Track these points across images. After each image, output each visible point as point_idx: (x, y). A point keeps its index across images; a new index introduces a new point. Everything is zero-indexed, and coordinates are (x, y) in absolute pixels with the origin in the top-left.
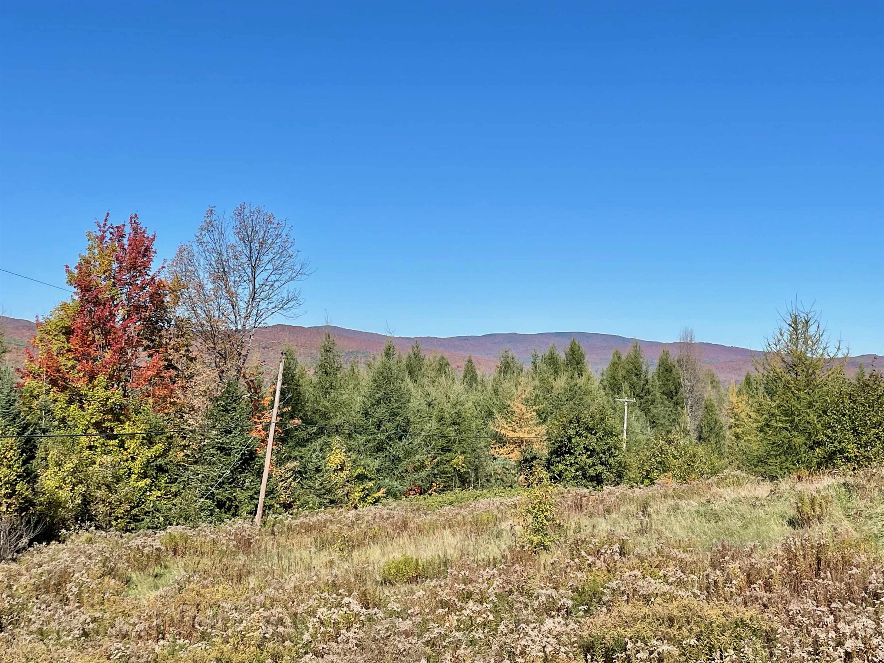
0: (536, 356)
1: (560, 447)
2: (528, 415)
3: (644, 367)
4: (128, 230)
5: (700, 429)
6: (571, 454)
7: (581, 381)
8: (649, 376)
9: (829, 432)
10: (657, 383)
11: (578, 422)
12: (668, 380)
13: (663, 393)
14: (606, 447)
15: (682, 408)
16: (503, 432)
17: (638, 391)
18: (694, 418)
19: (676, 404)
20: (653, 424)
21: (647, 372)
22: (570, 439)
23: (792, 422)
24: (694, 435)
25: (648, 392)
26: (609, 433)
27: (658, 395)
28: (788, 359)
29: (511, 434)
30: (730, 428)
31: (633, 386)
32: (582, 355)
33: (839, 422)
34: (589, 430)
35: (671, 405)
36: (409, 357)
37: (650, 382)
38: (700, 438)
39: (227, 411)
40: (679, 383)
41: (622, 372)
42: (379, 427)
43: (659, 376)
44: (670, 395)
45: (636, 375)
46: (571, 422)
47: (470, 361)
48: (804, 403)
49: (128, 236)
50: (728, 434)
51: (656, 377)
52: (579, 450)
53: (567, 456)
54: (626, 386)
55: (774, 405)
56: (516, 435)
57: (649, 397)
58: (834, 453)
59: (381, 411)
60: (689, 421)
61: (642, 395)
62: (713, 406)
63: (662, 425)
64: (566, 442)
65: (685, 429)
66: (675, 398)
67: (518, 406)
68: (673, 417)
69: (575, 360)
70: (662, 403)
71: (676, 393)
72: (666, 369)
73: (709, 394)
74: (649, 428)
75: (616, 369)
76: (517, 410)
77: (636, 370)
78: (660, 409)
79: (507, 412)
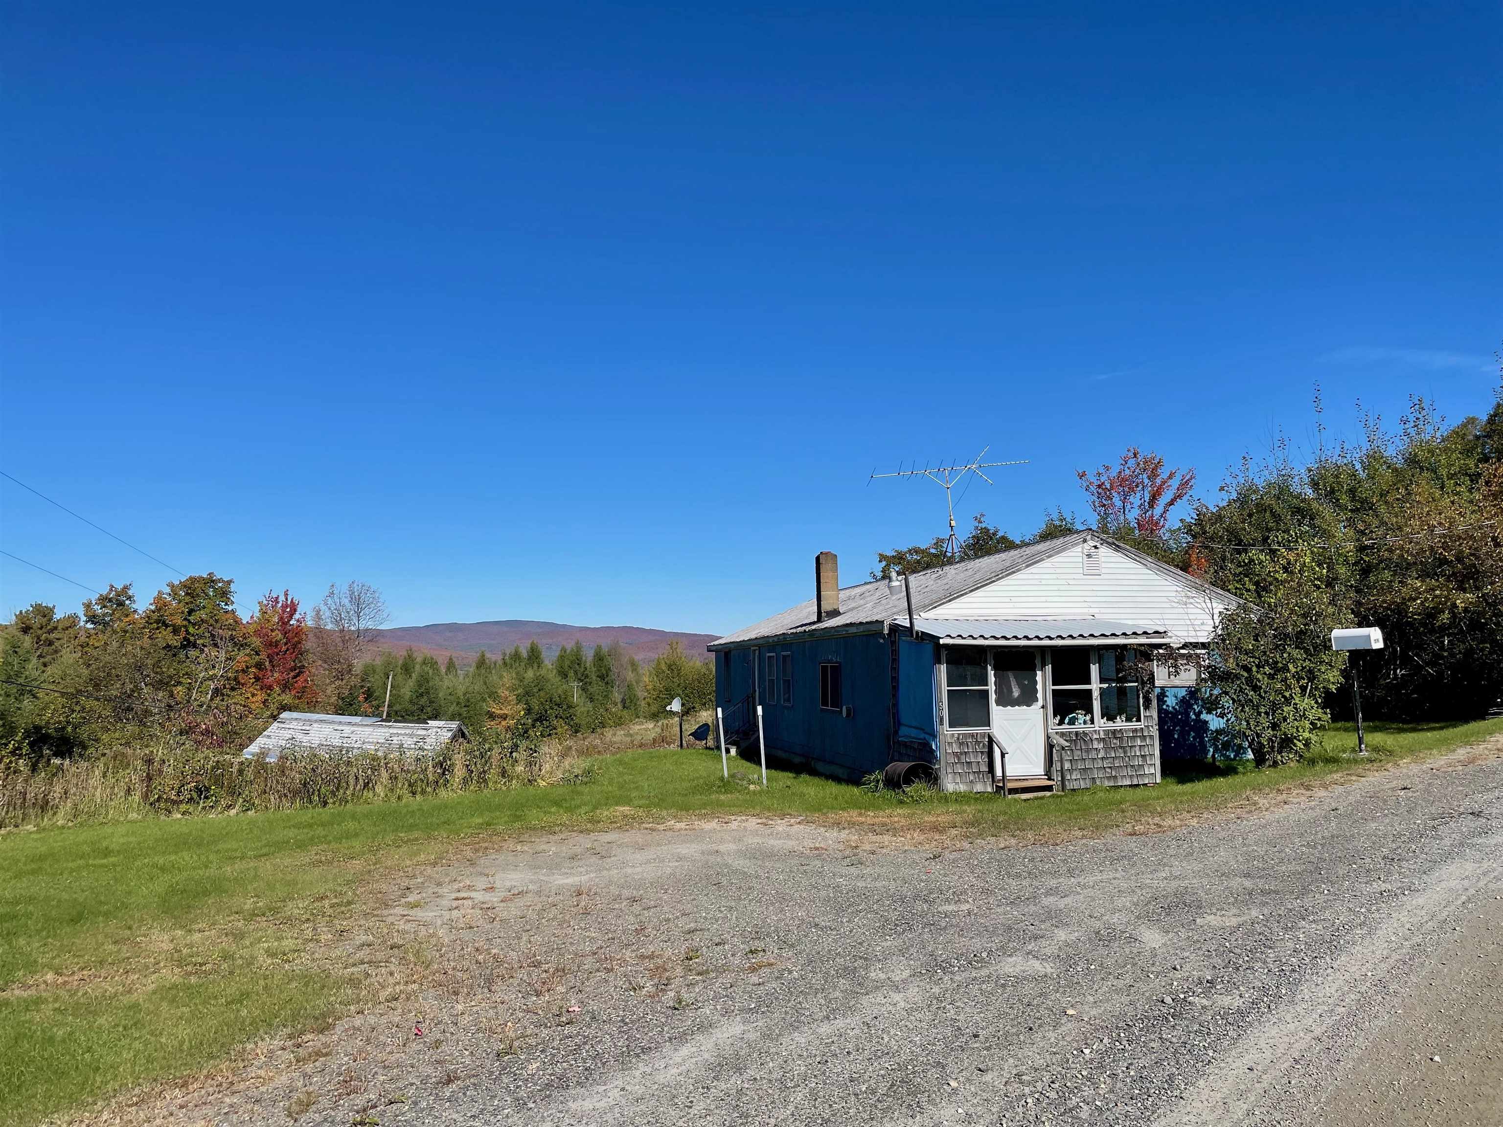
0: (505, 654)
1: (541, 717)
2: (511, 698)
3: (584, 658)
4: (282, 598)
5: (623, 701)
6: (547, 720)
7: (543, 672)
8: (588, 665)
9: (687, 698)
10: (594, 669)
11: (551, 701)
12: (601, 667)
13: (598, 676)
14: (568, 715)
15: (612, 687)
16: (493, 710)
17: (580, 676)
18: (619, 692)
19: (607, 683)
20: (592, 700)
21: (586, 662)
22: (546, 711)
23: (670, 694)
24: (620, 706)
25: (587, 676)
26: (570, 707)
27: (594, 678)
28: (668, 662)
29: (498, 712)
30: (644, 699)
31: (576, 672)
32: (539, 653)
33: (692, 693)
34: (558, 705)
35: (604, 684)
36: (405, 658)
37: (588, 669)
38: (624, 707)
39: (351, 705)
40: (609, 669)
41: (567, 663)
42: (422, 710)
43: (594, 665)
44: (602, 677)
45: (578, 664)
46: (547, 701)
47: (451, 659)
48: (676, 684)
49: (281, 602)
50: (643, 703)
51: (592, 665)
52: (553, 718)
53: (544, 722)
54: (571, 674)
55: (661, 686)
56: (502, 712)
57: (588, 680)
58: (689, 709)
59: (423, 701)
60: (617, 696)
61: (583, 679)
62: (632, 685)
63: (597, 699)
64: (544, 713)
65: (615, 701)
66: (606, 679)
67: (503, 693)
68: (604, 693)
69: (534, 656)
70: (597, 684)
71: (607, 676)
72: (599, 658)
73: (630, 676)
74: (589, 703)
75: (563, 660)
76: (503, 695)
77: (577, 660)
78: (596, 688)
79: (494, 695)
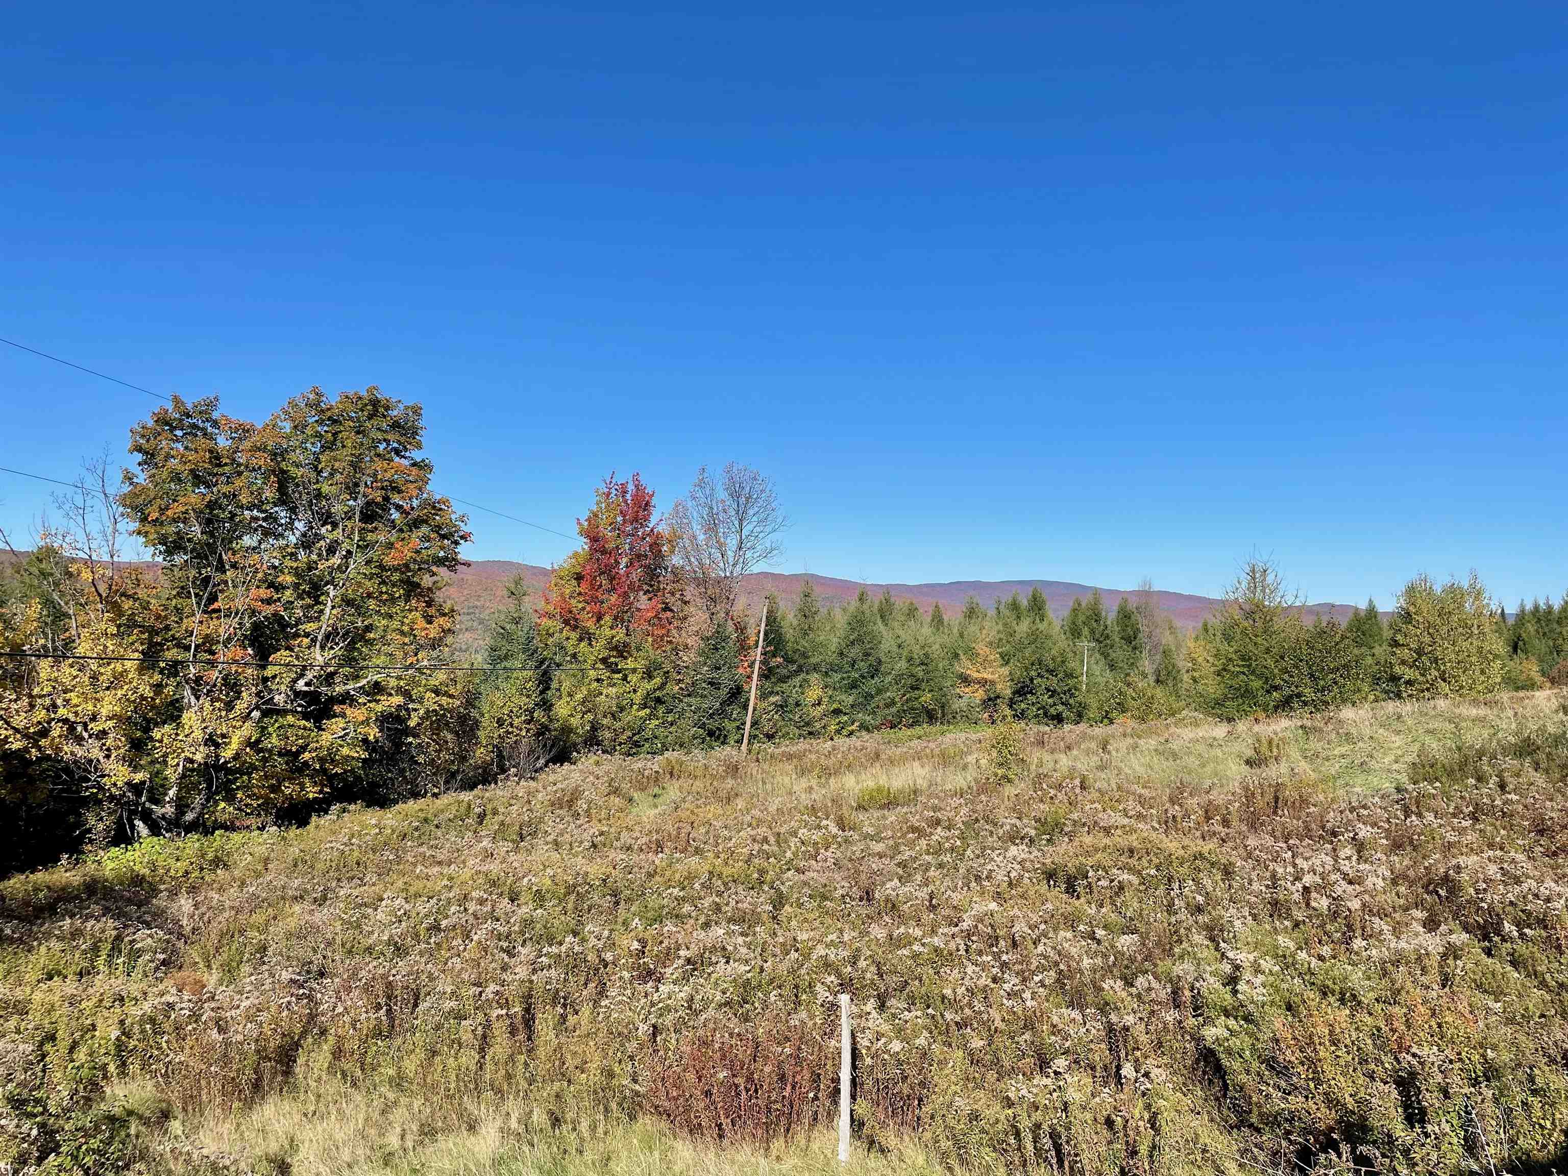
0: (999, 602)
1: (1022, 687)
2: (992, 657)
3: (1103, 614)
4: (631, 487)
5: (1158, 673)
6: (1033, 694)
7: (1042, 626)
8: (1109, 623)
9: (1286, 676)
10: (1117, 629)
11: (1040, 664)
12: (1126, 626)
13: (1122, 638)
14: (1066, 688)
15: (1141, 652)
16: (968, 672)
17: (1097, 636)
18: (1152, 662)
19: (1135, 648)
20: (1112, 667)
21: (1106, 618)
22: (1032, 680)
23: (1249, 666)
24: (1152, 679)
25: (1107, 637)
26: (1069, 675)
27: (1117, 640)
28: (1246, 607)
29: (975, 675)
30: (1188, 671)
31: (1092, 632)
32: (1043, 602)
33: (1296, 667)
34: (1051, 672)
35: (1130, 649)
36: (881, 602)
37: (1109, 628)
38: (1158, 681)
39: (717, 649)
40: (1138, 629)
41: (1081, 618)
42: (853, 666)
43: (1118, 622)
44: (1129, 640)
45: (1096, 621)
46: (1033, 664)
47: (937, 607)
48: (1262, 648)
49: (630, 492)
51: (1115, 623)
52: (1040, 690)
53: (1028, 696)
54: (1086, 631)
56: (981, 675)
57: (1108, 642)
59: (855, 652)
60: (1147, 665)
61: (1102, 640)
62: (1170, 650)
63: (1121, 668)
64: (1028, 683)
65: (1143, 672)
66: (1133, 643)
67: (982, 649)
68: (1132, 661)
69: (1037, 606)
70: (1121, 647)
71: (1135, 638)
72: (1125, 616)
73: (1167, 639)
74: (1108, 671)
75: (1076, 615)
76: (981, 652)
77: (1096, 616)
78: (1119, 653)
79: (972, 654)
